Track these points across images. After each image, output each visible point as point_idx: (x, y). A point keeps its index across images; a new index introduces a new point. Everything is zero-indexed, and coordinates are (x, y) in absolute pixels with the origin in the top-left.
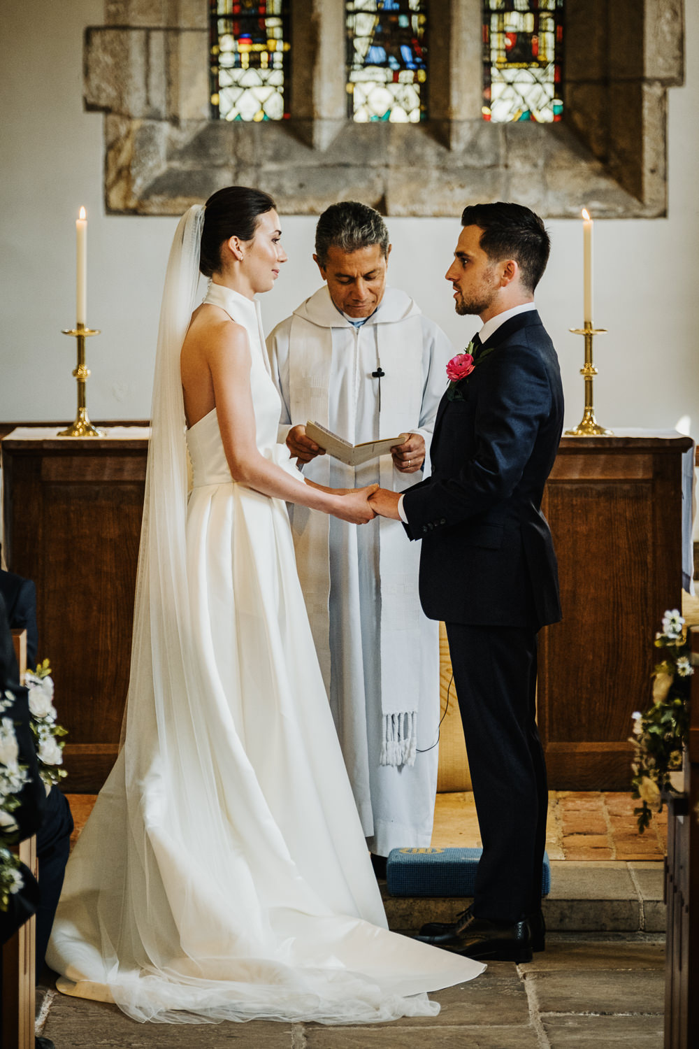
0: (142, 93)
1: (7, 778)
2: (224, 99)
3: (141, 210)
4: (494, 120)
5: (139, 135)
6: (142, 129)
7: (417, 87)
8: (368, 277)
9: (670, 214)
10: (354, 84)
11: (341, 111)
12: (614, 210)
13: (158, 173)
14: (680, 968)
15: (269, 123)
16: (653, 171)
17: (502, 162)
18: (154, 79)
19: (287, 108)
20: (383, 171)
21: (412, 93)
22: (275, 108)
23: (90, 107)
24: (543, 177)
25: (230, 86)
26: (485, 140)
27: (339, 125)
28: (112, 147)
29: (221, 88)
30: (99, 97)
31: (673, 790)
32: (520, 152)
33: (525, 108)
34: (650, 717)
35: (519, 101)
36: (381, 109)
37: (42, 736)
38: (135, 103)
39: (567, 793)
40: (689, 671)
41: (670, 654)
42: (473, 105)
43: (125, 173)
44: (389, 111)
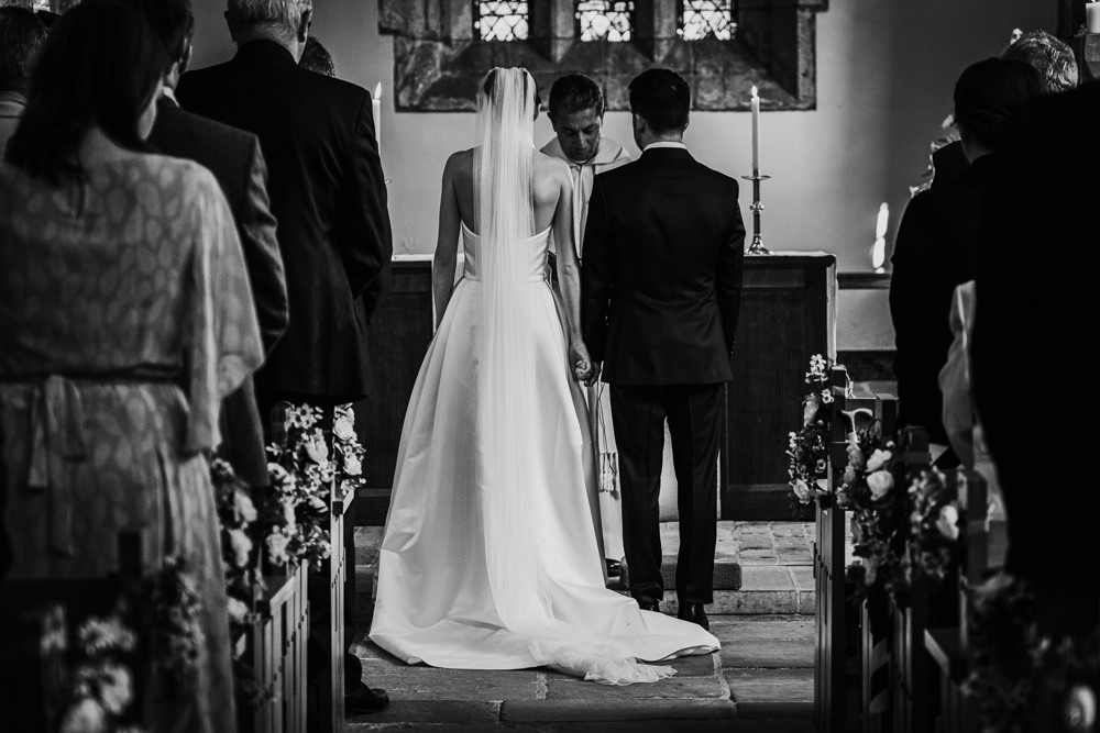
0: (422, 20)
1: (320, 473)
2: (484, 25)
3: (422, 108)
4: (686, 39)
5: (420, 51)
6: (422, 46)
7: (627, 14)
8: (587, 131)
9: (818, 107)
10: (581, 12)
11: (571, 33)
12: (777, 104)
13: (434, 80)
14: (826, 623)
15: (517, 42)
16: (805, 75)
17: (692, 69)
18: (431, 10)
19: (531, 31)
20: (603, 77)
21: (624, 19)
22: (522, 31)
23: (384, 31)
24: (723, 80)
25: (488, 15)
26: (679, 54)
27: (569, 43)
28: (400, 60)
29: (482, 17)
30: (390, 23)
31: (819, 488)
32: (704, 62)
33: (708, 29)
34: (802, 435)
35: (704, 24)
36: (601, 32)
37: (347, 454)
38: (417, 27)
39: (742, 522)
40: (831, 399)
41: (817, 388)
42: (670, 27)
43: (410, 80)
44: (608, 32)
